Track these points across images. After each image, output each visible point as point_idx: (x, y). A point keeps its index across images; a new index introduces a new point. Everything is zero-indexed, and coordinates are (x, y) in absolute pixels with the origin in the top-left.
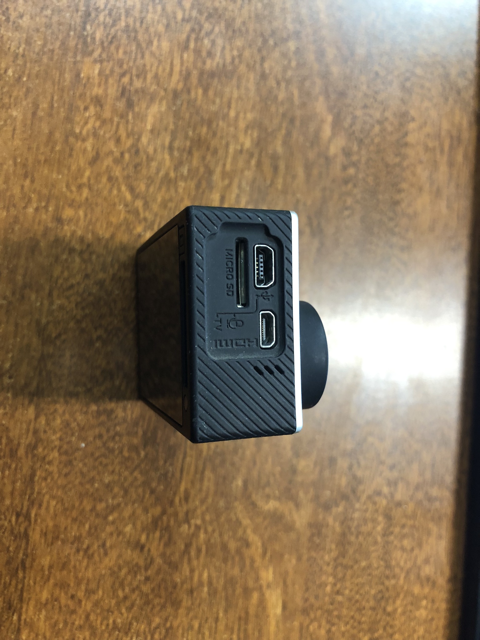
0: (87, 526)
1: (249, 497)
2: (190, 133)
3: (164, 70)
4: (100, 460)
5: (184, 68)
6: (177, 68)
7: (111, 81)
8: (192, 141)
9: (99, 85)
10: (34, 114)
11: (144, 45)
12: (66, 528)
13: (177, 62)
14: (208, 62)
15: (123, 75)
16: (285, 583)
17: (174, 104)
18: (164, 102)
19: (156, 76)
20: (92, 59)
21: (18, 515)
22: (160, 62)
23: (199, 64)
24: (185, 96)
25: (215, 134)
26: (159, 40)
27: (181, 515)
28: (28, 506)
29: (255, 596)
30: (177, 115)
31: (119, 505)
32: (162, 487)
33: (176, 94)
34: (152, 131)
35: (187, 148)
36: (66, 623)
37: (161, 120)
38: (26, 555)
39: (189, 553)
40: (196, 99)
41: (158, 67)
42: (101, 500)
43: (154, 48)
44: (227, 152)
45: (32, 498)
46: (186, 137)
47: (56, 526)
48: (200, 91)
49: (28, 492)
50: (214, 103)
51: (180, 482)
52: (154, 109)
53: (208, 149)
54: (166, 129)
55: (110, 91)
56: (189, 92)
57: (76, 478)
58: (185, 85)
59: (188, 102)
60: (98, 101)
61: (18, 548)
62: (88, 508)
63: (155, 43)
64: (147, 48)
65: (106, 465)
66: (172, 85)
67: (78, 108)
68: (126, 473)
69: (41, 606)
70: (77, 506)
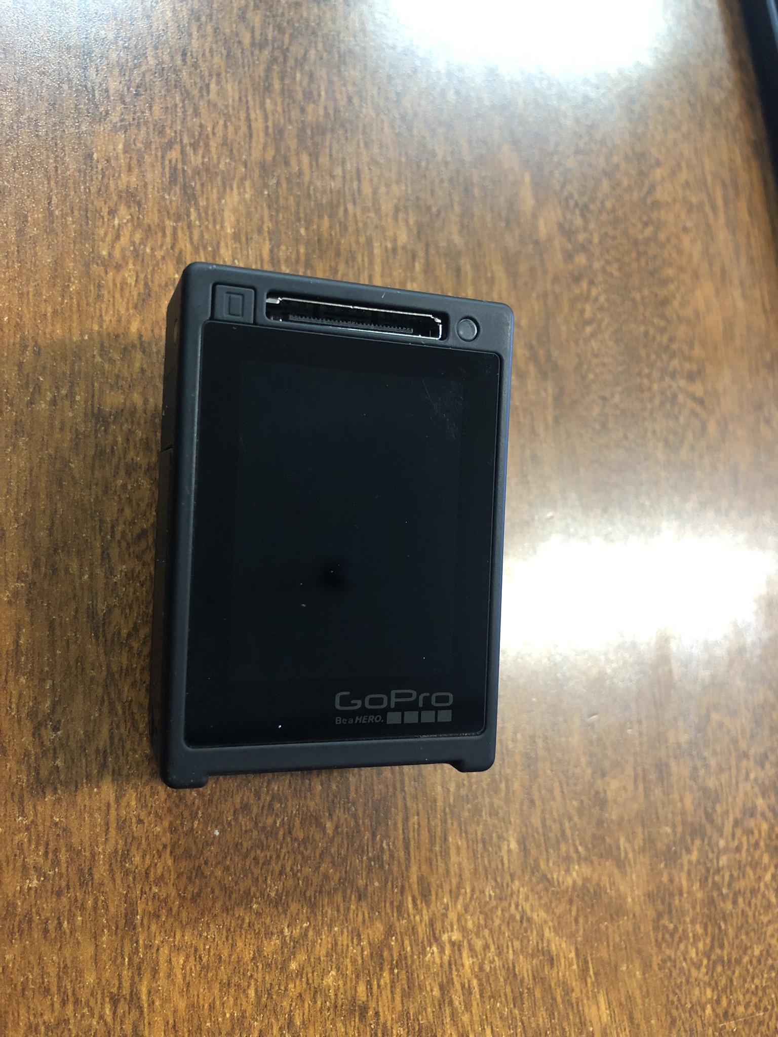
0: (252, 992)
2: (303, 231)
3: (237, 130)
4: (252, 855)
5: (270, 124)
6: (258, 125)
8: (308, 244)
11: (196, 92)
12: (212, 1007)
13: (256, 114)
14: (310, 108)
15: (167, 147)
17: (266, 186)
18: (248, 184)
19: (225, 143)
21: (115, 1002)
22: (227, 117)
23: (295, 114)
24: (281, 171)
25: (344, 228)
26: (218, 83)
28: (132, 978)
30: (273, 203)
31: (305, 935)
32: (377, 884)
33: (265, 169)
34: (236, 237)
35: (303, 258)
37: (249, 215)
40: (300, 173)
41: (225, 126)
42: (269, 935)
43: (213, 96)
45: (136, 960)
46: (297, 240)
47: (193, 1007)
48: (305, 158)
49: (127, 949)
50: (333, 177)
52: (233, 199)
53: (338, 254)
54: (260, 231)
55: (149, 176)
56: (287, 163)
57: (214, 900)
58: (278, 150)
59: (289, 180)
62: (248, 956)
63: (213, 86)
64: (202, 96)
65: (267, 862)
66: (256, 154)
68: (307, 870)
70: (225, 955)
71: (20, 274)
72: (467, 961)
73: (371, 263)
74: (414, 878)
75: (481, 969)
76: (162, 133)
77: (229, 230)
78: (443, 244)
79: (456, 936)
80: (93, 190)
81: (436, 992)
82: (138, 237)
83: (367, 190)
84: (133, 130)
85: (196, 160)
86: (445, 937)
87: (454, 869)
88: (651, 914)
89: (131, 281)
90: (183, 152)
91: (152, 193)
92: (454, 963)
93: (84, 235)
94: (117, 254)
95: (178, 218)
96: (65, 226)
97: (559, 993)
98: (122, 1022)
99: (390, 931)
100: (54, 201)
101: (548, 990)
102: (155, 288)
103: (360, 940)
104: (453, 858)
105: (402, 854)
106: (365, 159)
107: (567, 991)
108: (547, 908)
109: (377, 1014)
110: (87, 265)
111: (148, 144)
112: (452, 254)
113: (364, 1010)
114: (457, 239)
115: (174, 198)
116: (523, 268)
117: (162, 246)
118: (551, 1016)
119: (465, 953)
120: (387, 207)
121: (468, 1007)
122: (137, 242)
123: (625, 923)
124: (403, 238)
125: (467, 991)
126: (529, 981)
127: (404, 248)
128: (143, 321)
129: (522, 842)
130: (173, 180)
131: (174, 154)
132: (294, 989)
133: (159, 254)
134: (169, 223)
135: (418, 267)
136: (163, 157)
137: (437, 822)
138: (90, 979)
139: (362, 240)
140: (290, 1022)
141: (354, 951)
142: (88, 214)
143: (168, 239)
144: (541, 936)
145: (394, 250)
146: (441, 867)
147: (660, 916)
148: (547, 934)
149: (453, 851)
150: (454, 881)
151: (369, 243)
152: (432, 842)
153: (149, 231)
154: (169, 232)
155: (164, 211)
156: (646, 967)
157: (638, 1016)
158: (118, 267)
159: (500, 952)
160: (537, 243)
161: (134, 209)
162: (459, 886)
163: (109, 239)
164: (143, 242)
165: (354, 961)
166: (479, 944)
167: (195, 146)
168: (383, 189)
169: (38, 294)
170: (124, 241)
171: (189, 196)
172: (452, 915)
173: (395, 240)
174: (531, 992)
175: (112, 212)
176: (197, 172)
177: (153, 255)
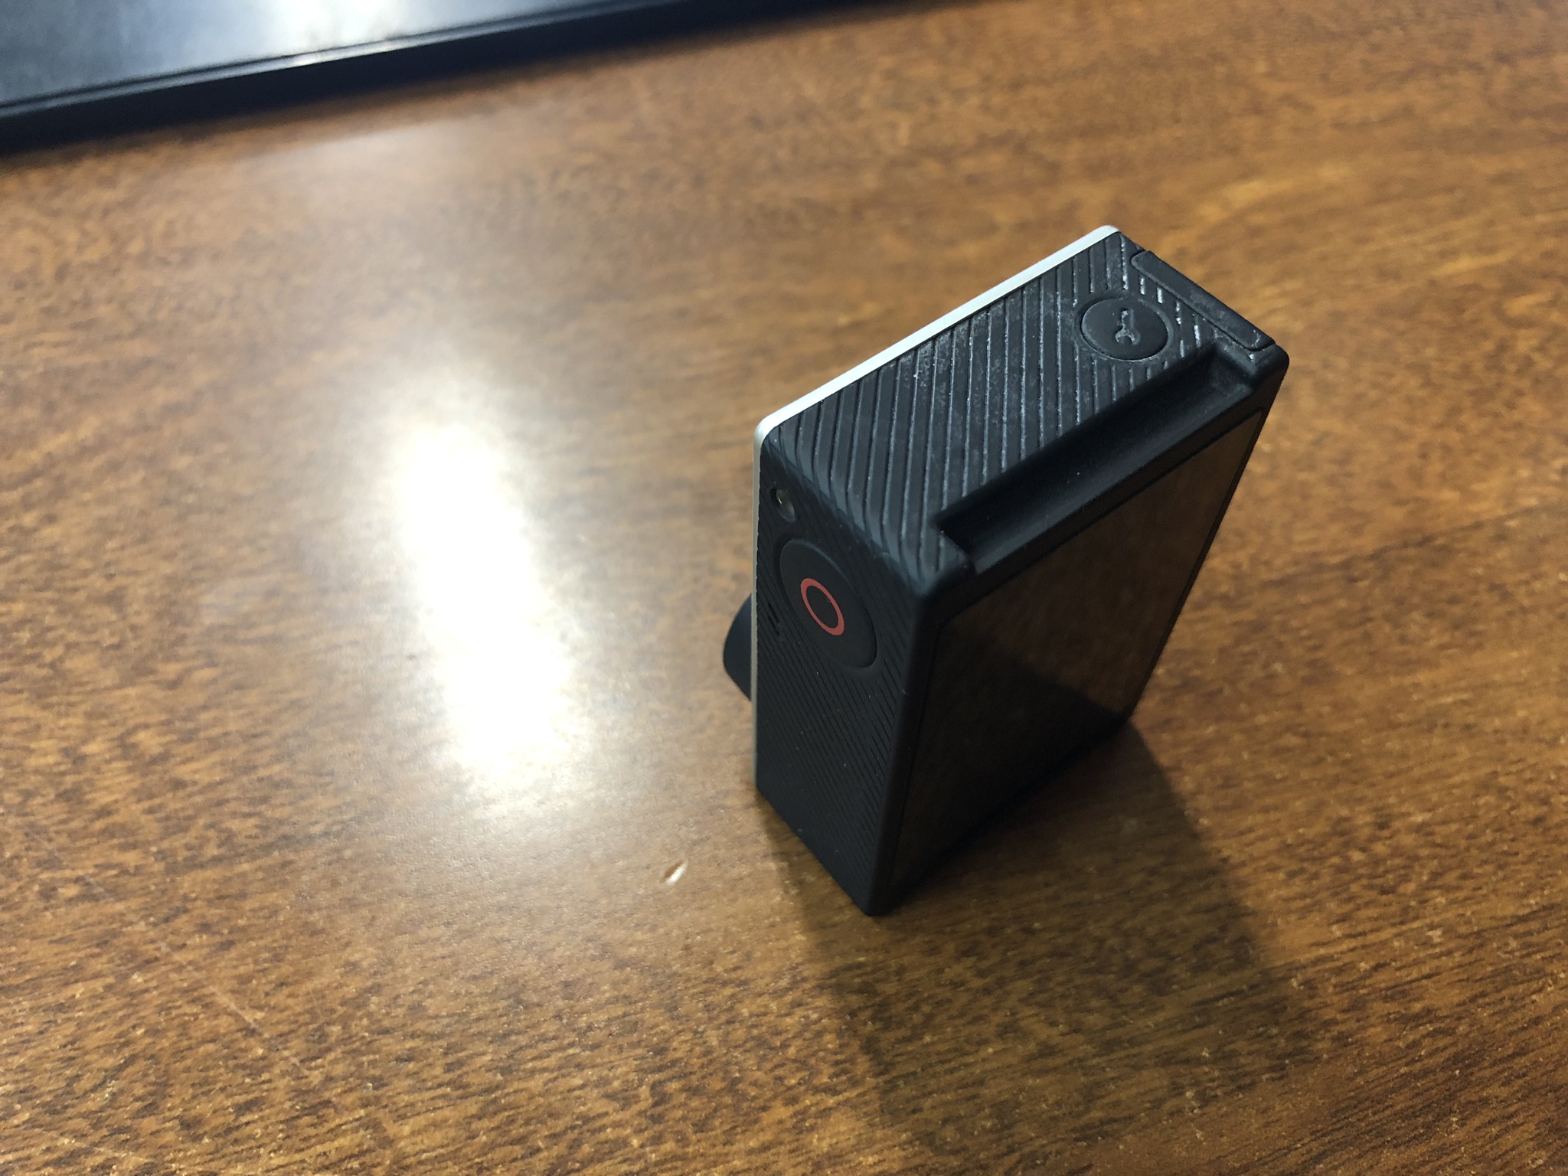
28: (1328, 571)
38: (1406, 546)
45: (1311, 570)
47: (1333, 519)
88: (1110, 180)
97: (1208, 244)
98: (1367, 571)
107: (1202, 238)
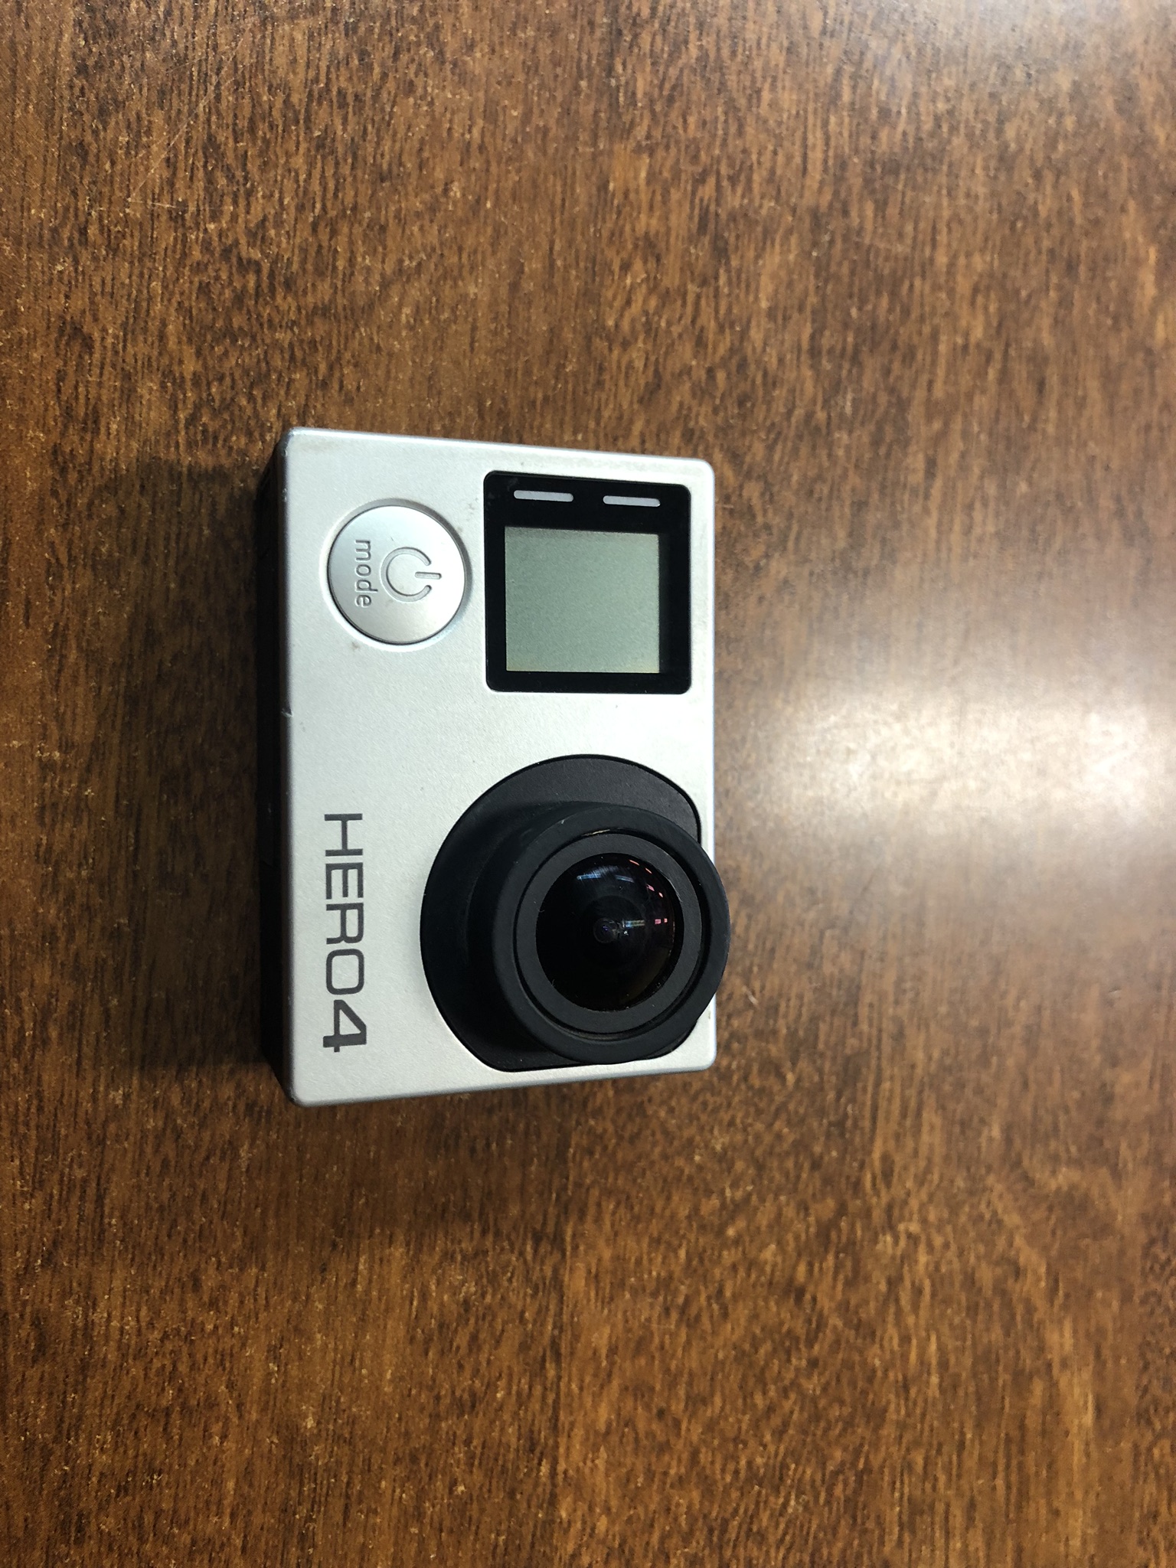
0: (682, 1253)
1: (1018, 1163)
2: (854, 312)
3: (789, 158)
4: (701, 1099)
5: (831, 153)
6: (816, 156)
7: (675, 195)
8: (858, 331)
9: (651, 208)
10: (514, 287)
11: (742, 102)
12: (639, 1262)
13: (816, 138)
14: (884, 134)
15: (700, 180)
16: (1098, 1355)
17: (815, 244)
18: (794, 240)
19: (771, 178)
20: (631, 144)
21: (537, 1238)
22: (779, 140)
23: (865, 141)
24: (836, 224)
25: (906, 312)
26: (773, 87)
27: (878, 1215)
28: (558, 1216)
29: (1038, 1387)
30: (822, 269)
31: (747, 1198)
32: (834, 1154)
33: (817, 220)
34: (771, 314)
35: (850, 348)
36: (650, 1475)
37: (790, 285)
38: (559, 1326)
39: (897, 1301)
40: (860, 231)
41: (775, 153)
42: (709, 1193)
43: (764, 110)
44: (935, 353)
45: (564, 1198)
46: (846, 325)
47: (617, 1258)
48: (869, 209)
49: (556, 1183)
50: (901, 236)
51: (872, 1140)
52: (772, 260)
53: (894, 347)
54: (801, 309)
55: (674, 220)
56: (845, 213)
57: (654, 1144)
58: (836, 193)
59: (846, 238)
60: (651, 248)
61: (542, 1312)
62: (683, 1212)
63: (766, 96)
64: (749, 108)
65: (716, 1110)
66: (809, 200)
67: (608, 266)
68: (759, 1126)
69: (596, 1440)
70: (658, 1209)
71: (509, 343)
72: (923, 1258)
73: (934, 363)
74: (877, 1155)
75: (937, 1268)
76: (695, 159)
77: (764, 304)
78: (1028, 344)
79: (914, 1227)
80: (605, 234)
81: (883, 1287)
82: (653, 303)
83: (942, 259)
84: (660, 153)
85: (734, 200)
86: (901, 1227)
87: (924, 1151)
88: (1142, 1237)
89: (639, 364)
90: (718, 187)
91: (676, 244)
92: (908, 1258)
93: (590, 296)
94: (626, 325)
95: (704, 283)
96: (566, 281)
97: (1020, 1310)
98: (542, 1263)
99: (842, 1210)
100: (557, 247)
101: (1008, 1305)
102: (667, 377)
103: (807, 1215)
104: (925, 1138)
105: (867, 1124)
106: (946, 214)
107: (1030, 1310)
108: (1023, 1211)
109: (814, 1299)
110: (589, 339)
111: (677, 174)
112: (1038, 360)
113: (800, 1293)
114: (1047, 340)
115: (701, 253)
116: (1125, 387)
117: (680, 318)
118: (1007, 1334)
119: (922, 1248)
120: (963, 285)
121: (916, 1307)
122: (651, 312)
123: (1111, 1244)
124: (978, 333)
125: (918, 1291)
126: (988, 1292)
127: (978, 346)
128: (648, 422)
129: (1008, 1131)
130: (703, 227)
131: (708, 190)
132: (728, 1257)
133: (676, 330)
134: (692, 289)
135: (992, 374)
136: (694, 193)
137: (912, 1092)
138: (514, 1210)
139: (927, 330)
140: (720, 1292)
141: (799, 1226)
142: (596, 268)
143: (689, 309)
144: (1011, 1244)
145: (965, 348)
146: (910, 1143)
147: (1152, 1242)
148: (1019, 1241)
149: (925, 1129)
150: (922, 1164)
151: (934, 337)
152: (904, 1115)
153: (666, 298)
154: (690, 298)
155: (687, 268)
156: (1126, 1298)
157: (1106, 1353)
158: (626, 345)
159: (961, 1253)
160: (1149, 352)
161: (652, 264)
162: (928, 1170)
163: (617, 304)
164: (658, 312)
165: (797, 1238)
166: (938, 1241)
167: (733, 180)
168: (962, 261)
169: (528, 372)
170: (636, 308)
171: (720, 252)
172: (914, 1203)
173: (967, 335)
174: (989, 1305)
175: (626, 267)
176: (733, 217)
177: (668, 332)
